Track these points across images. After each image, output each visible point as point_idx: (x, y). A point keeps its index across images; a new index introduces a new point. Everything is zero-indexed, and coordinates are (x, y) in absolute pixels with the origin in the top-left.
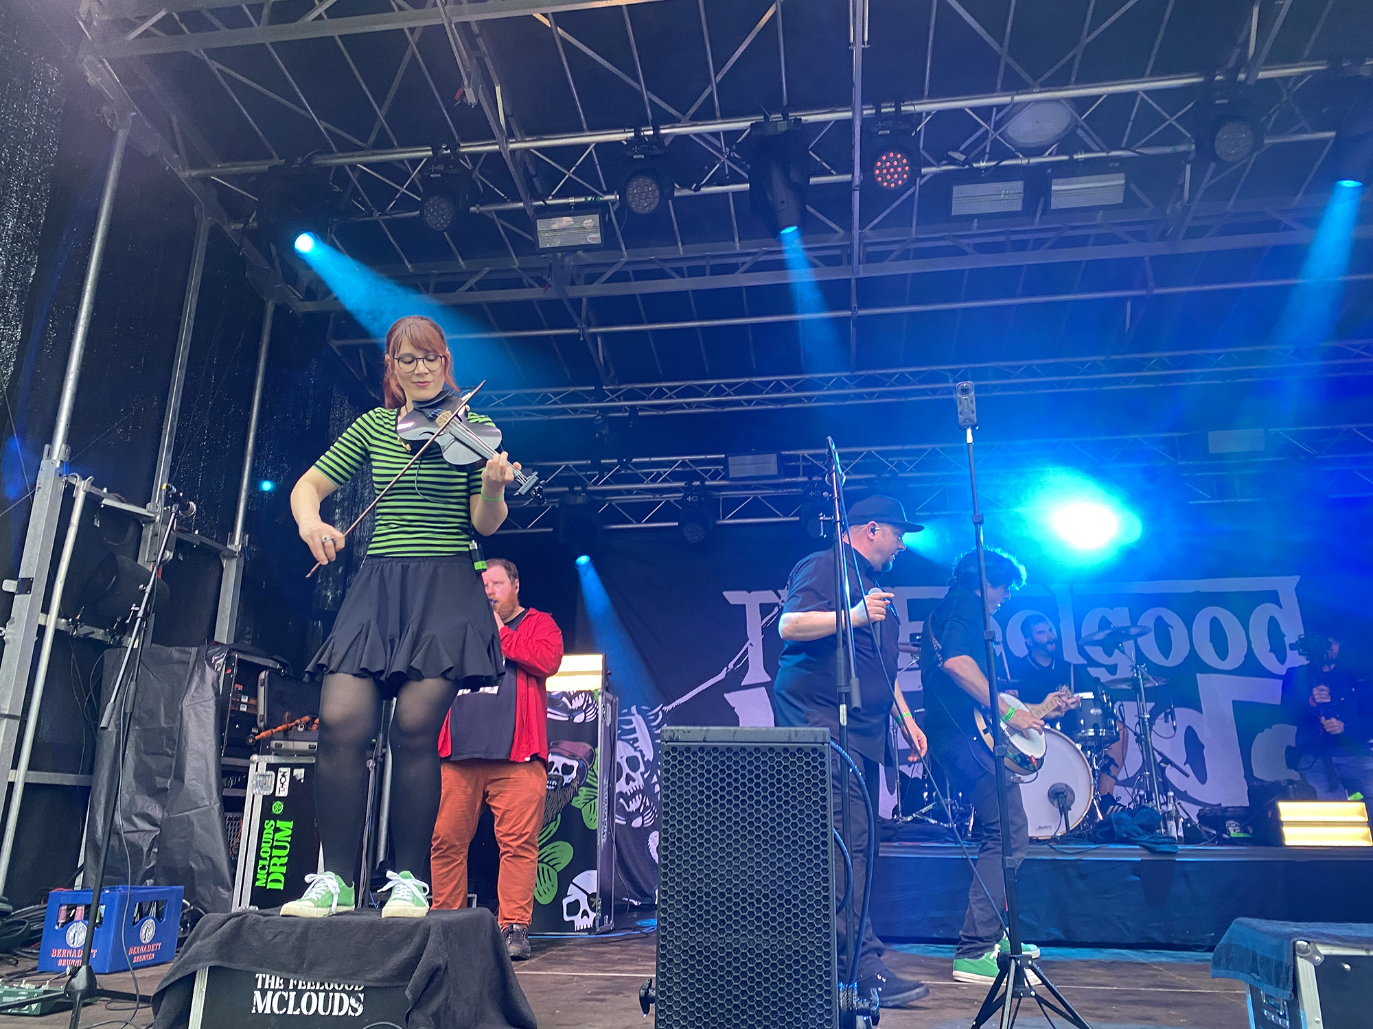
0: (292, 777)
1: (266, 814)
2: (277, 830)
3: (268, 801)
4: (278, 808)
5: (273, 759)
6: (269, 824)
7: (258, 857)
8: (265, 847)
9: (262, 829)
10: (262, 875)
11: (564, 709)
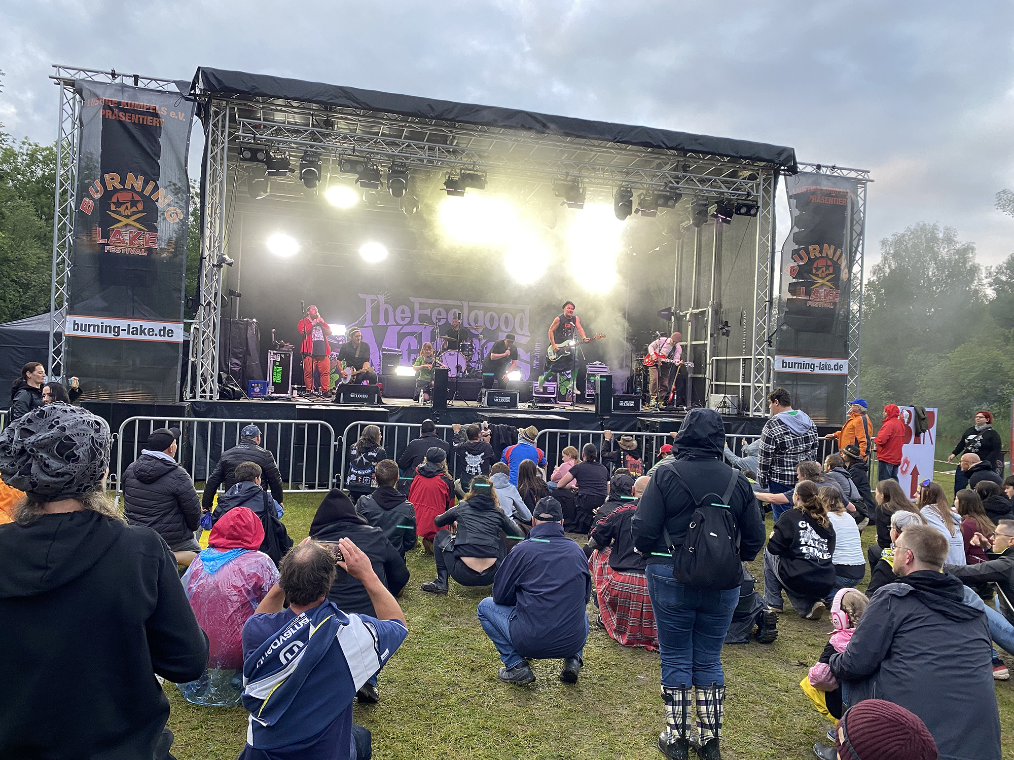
0: (281, 357)
1: (274, 365)
2: (278, 369)
3: (275, 362)
4: (277, 364)
5: (275, 352)
6: (275, 368)
7: (273, 375)
8: (275, 373)
9: (273, 368)
10: (274, 379)
11: (336, 340)
